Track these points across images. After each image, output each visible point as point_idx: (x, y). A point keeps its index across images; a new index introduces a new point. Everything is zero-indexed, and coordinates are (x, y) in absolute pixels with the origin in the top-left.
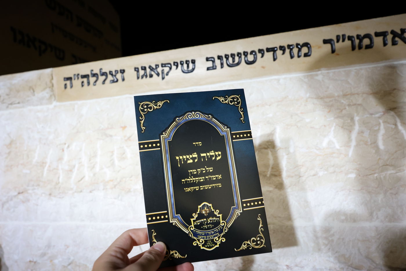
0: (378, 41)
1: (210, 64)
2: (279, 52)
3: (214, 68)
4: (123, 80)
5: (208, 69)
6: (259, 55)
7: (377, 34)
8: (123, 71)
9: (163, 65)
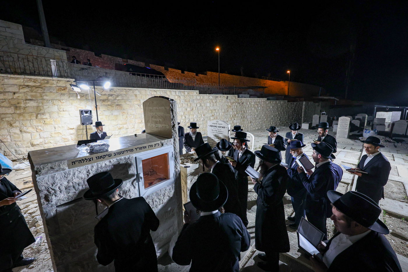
0: (143, 148)
1: (115, 154)
2: (128, 151)
3: (116, 155)
4: (93, 160)
5: (115, 155)
6: (124, 152)
7: (143, 147)
8: (92, 158)
9: (104, 156)
